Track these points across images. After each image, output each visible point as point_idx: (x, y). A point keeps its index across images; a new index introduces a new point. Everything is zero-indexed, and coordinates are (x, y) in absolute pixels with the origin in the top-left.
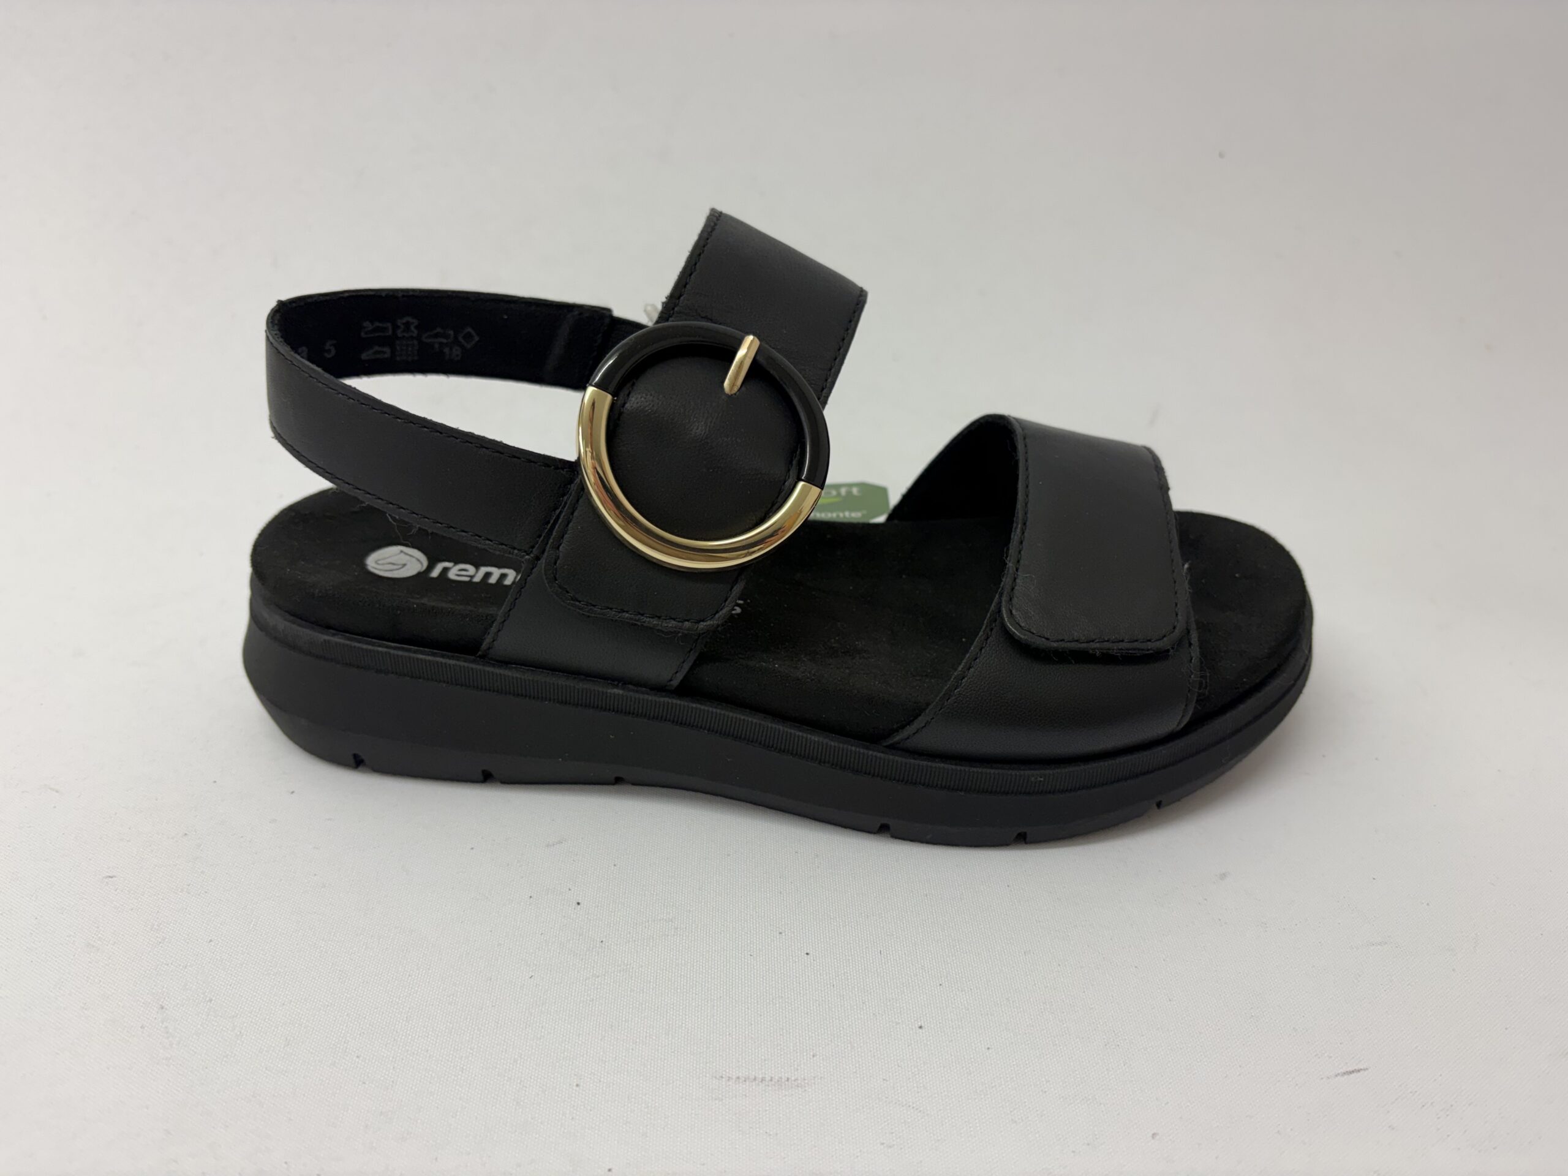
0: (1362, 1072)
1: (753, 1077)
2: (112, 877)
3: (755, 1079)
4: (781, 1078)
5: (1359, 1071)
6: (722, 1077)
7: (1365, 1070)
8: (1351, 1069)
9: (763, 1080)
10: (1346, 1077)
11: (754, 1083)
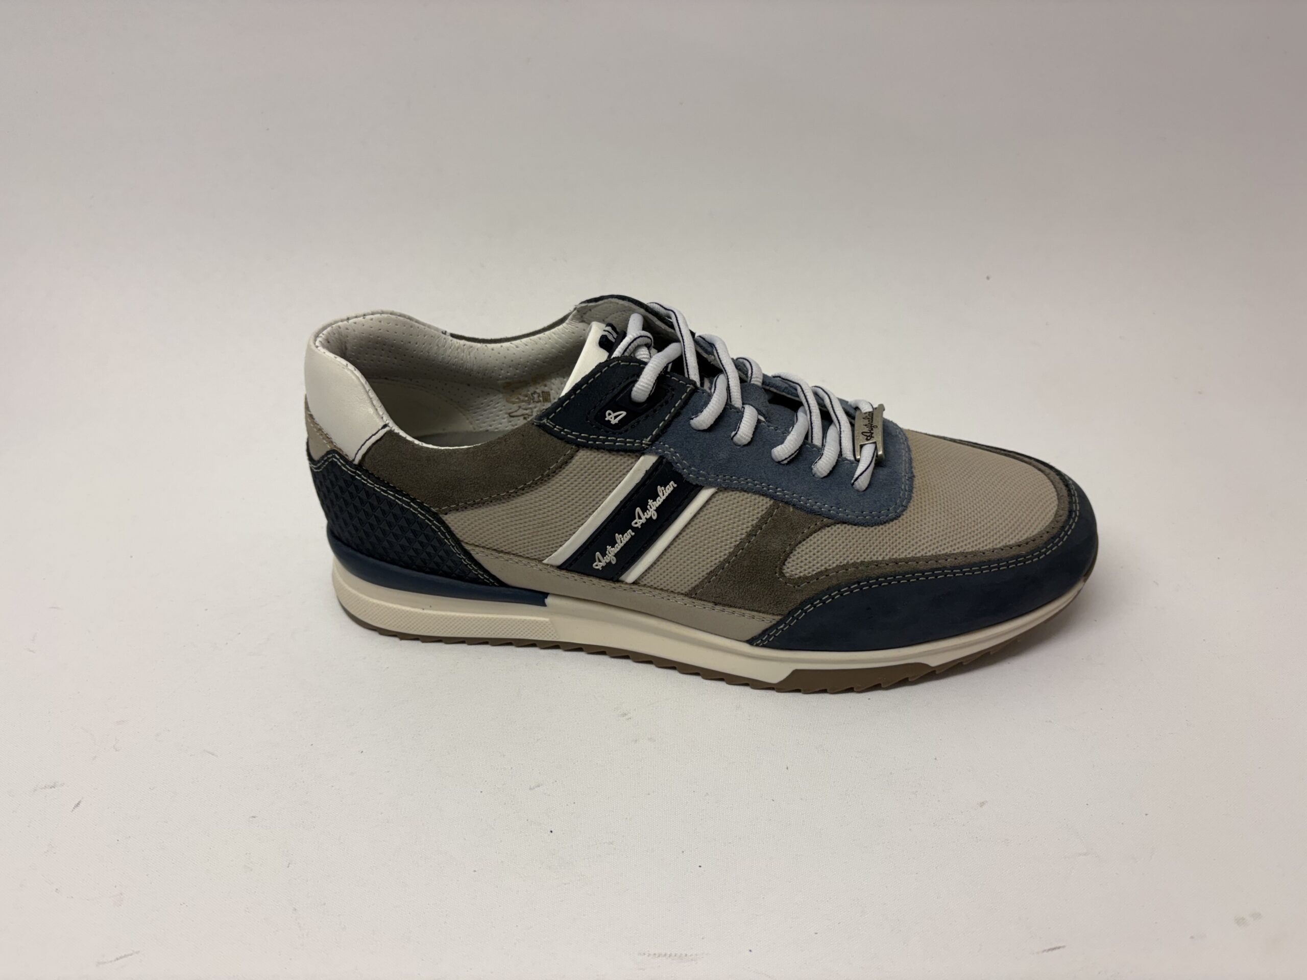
0: (1061, 949)
1: (663, 954)
2: (254, 817)
3: (665, 955)
4: (681, 954)
5: (1059, 948)
6: (644, 954)
7: (1064, 947)
8: (1053, 946)
9: (670, 955)
10: (1050, 952)
11: (664, 958)
